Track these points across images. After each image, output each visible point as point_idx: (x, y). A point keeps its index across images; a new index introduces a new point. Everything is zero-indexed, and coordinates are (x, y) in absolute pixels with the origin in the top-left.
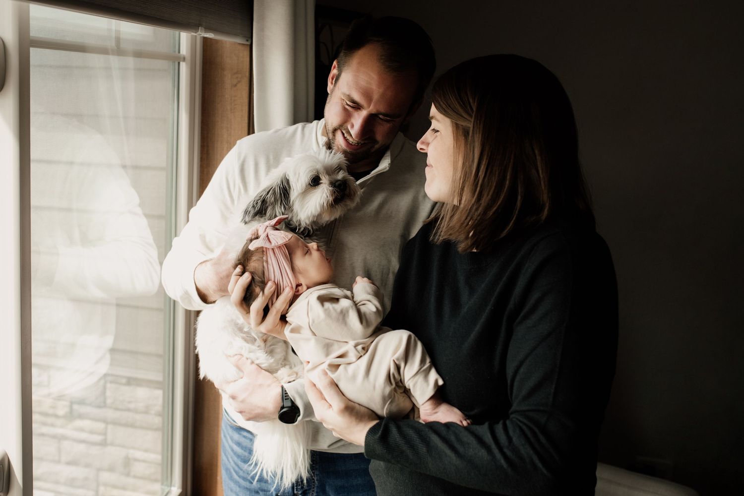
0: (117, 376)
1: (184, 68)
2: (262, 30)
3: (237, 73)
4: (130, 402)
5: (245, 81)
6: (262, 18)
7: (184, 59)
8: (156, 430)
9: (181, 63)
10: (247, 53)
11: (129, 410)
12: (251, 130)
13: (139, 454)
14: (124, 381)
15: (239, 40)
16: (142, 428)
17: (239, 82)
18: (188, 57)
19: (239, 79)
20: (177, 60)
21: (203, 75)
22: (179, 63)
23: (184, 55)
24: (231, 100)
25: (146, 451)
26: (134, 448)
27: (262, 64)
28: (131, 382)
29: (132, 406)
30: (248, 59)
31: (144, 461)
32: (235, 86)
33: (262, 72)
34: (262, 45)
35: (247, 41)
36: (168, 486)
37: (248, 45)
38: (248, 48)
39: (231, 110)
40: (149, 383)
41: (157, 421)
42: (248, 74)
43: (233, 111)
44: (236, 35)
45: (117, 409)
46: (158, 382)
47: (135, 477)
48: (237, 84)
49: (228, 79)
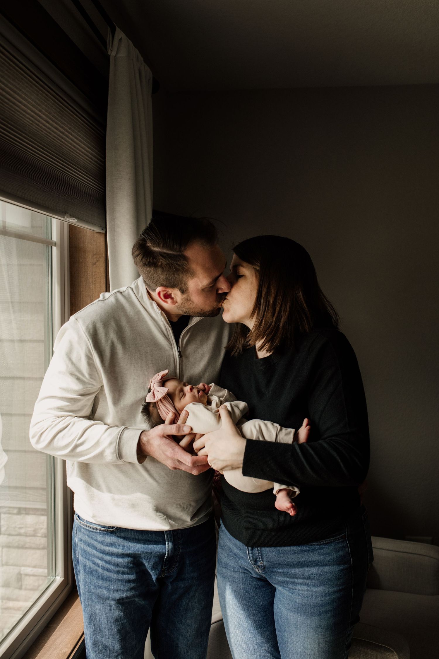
0: (10, 507)
1: (55, 251)
2: (113, 220)
3: (95, 254)
4: (20, 528)
5: (103, 260)
6: (113, 211)
7: (55, 244)
8: (43, 548)
9: (53, 247)
10: (103, 239)
11: (19, 535)
12: (107, 290)
13: (29, 570)
14: (15, 511)
15: (97, 229)
16: (31, 548)
17: (98, 261)
18: (58, 243)
19: (97, 259)
20: (50, 244)
21: (70, 256)
22: (51, 247)
23: (55, 241)
24: (92, 274)
25: (35, 567)
26: (24, 566)
27: (114, 246)
28: (21, 511)
29: (22, 531)
30: (104, 244)
31: (34, 575)
32: (95, 264)
33: (114, 252)
34: (113, 231)
35: (103, 229)
36: (53, 576)
37: (102, 233)
38: (104, 235)
39: (92, 282)
40: (35, 511)
41: (43, 541)
42: (104, 255)
43: (93, 283)
44: (93, 224)
45: (10, 535)
46: (43, 510)
47: (26, 589)
48: (96, 262)
49: (90, 260)
